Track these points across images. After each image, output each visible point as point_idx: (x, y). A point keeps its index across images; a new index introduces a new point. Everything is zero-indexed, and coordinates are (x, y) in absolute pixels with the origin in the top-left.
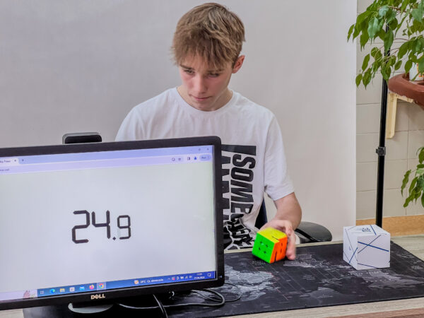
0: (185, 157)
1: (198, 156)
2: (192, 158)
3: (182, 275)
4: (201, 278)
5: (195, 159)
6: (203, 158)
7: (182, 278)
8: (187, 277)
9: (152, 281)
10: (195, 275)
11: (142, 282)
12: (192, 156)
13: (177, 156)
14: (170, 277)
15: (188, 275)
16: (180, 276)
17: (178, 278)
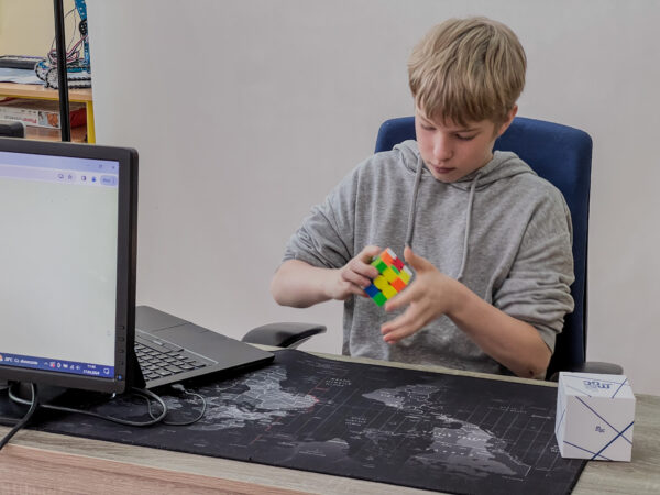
0: (79, 174)
1: (98, 176)
2: (89, 179)
3: (66, 362)
4: (95, 373)
5: (94, 180)
6: (105, 180)
7: (65, 366)
8: (72, 367)
9: (22, 361)
10: (84, 366)
11: (7, 359)
12: (90, 175)
13: (66, 172)
14: (49, 361)
15: (75, 364)
16: (63, 362)
17: (59, 366)
